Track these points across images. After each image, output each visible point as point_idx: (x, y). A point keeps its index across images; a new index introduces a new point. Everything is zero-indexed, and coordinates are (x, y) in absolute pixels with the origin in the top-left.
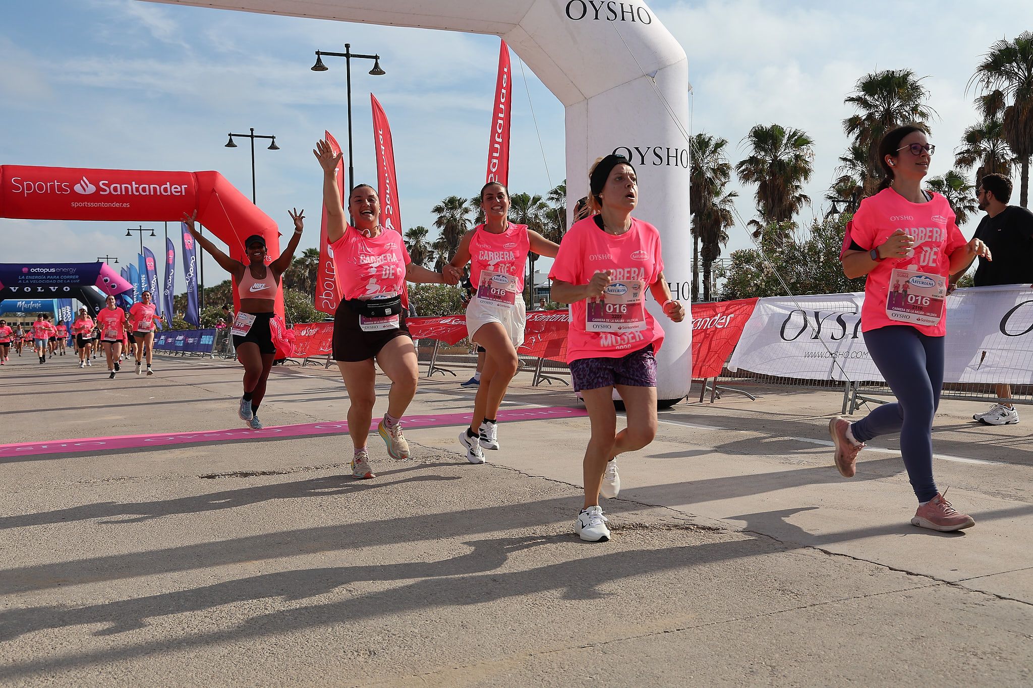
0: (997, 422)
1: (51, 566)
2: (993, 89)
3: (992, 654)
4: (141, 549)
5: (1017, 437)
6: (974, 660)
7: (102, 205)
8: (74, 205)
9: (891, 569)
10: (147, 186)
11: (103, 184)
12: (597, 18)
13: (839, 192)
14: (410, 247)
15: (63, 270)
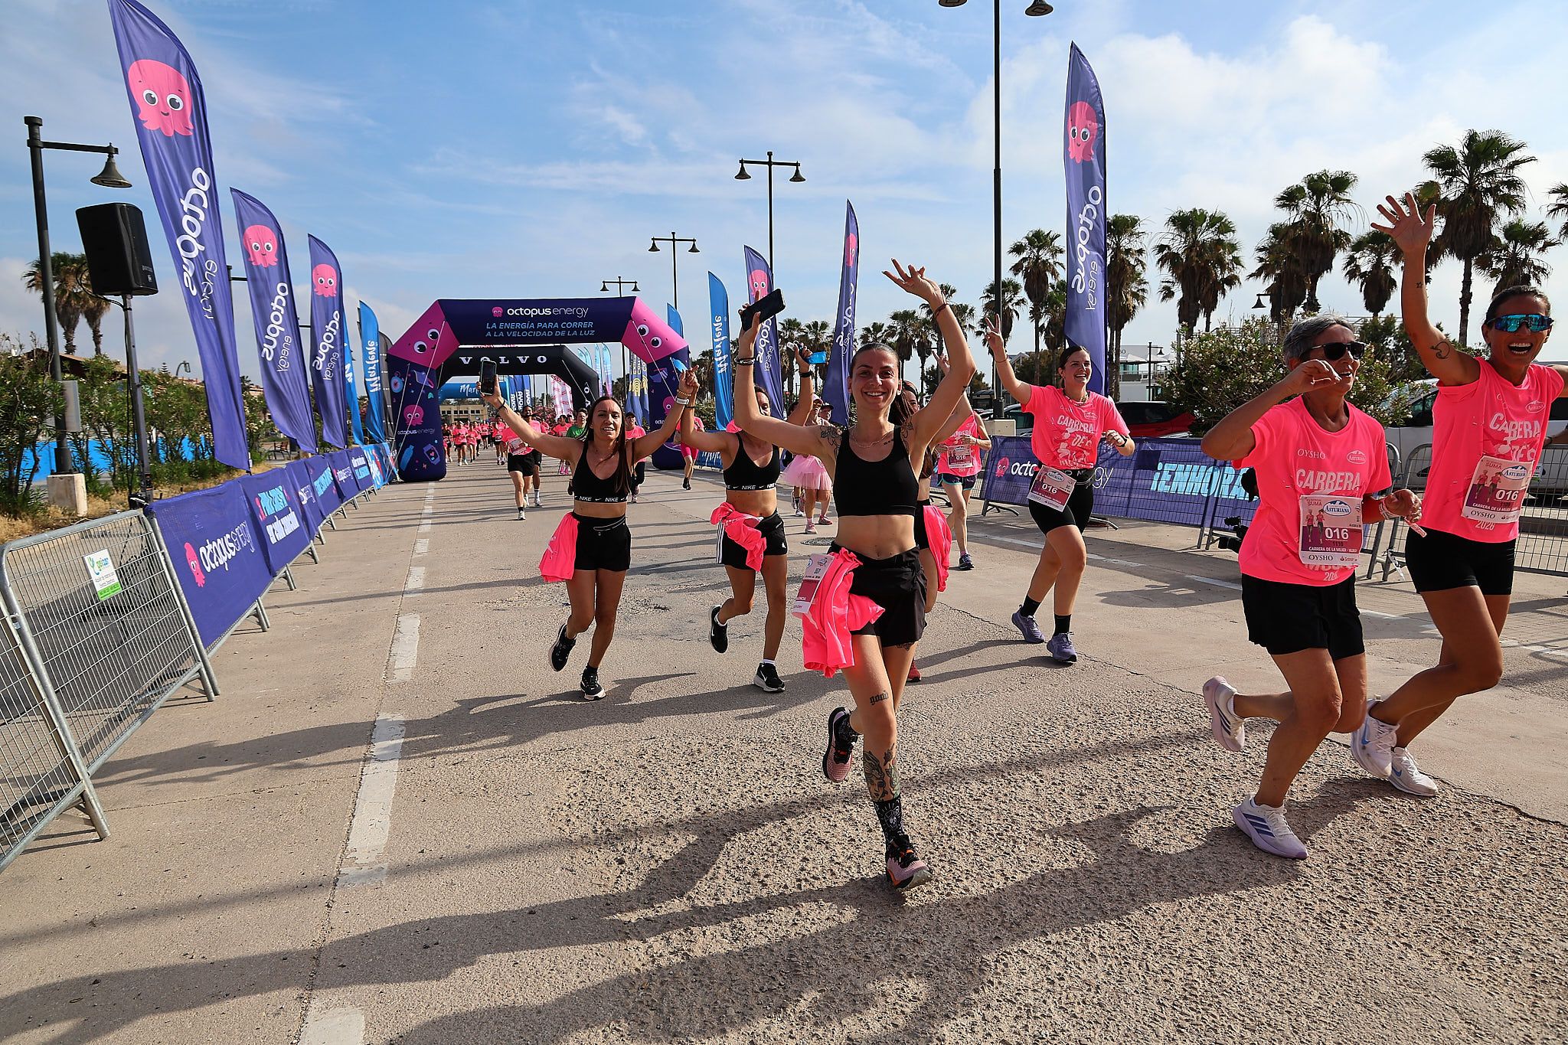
15: (566, 311)
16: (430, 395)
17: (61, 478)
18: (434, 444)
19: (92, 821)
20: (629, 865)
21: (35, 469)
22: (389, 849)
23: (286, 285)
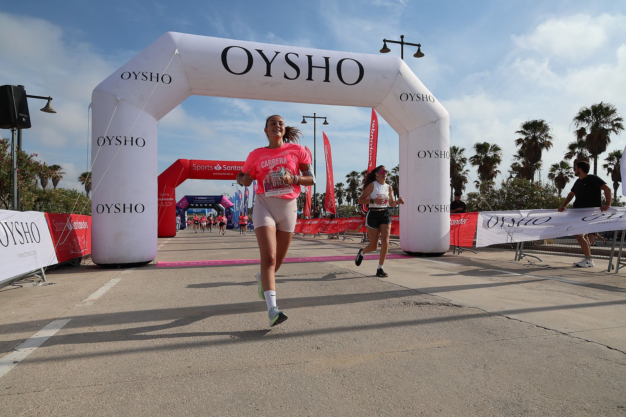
0: (584, 266)
1: (200, 307)
2: (581, 127)
3: (584, 365)
4: (233, 302)
5: (594, 273)
6: (576, 367)
7: (224, 174)
8: (214, 174)
9: (537, 326)
10: (240, 167)
11: (224, 166)
12: (412, 100)
13: (513, 169)
14: (337, 191)
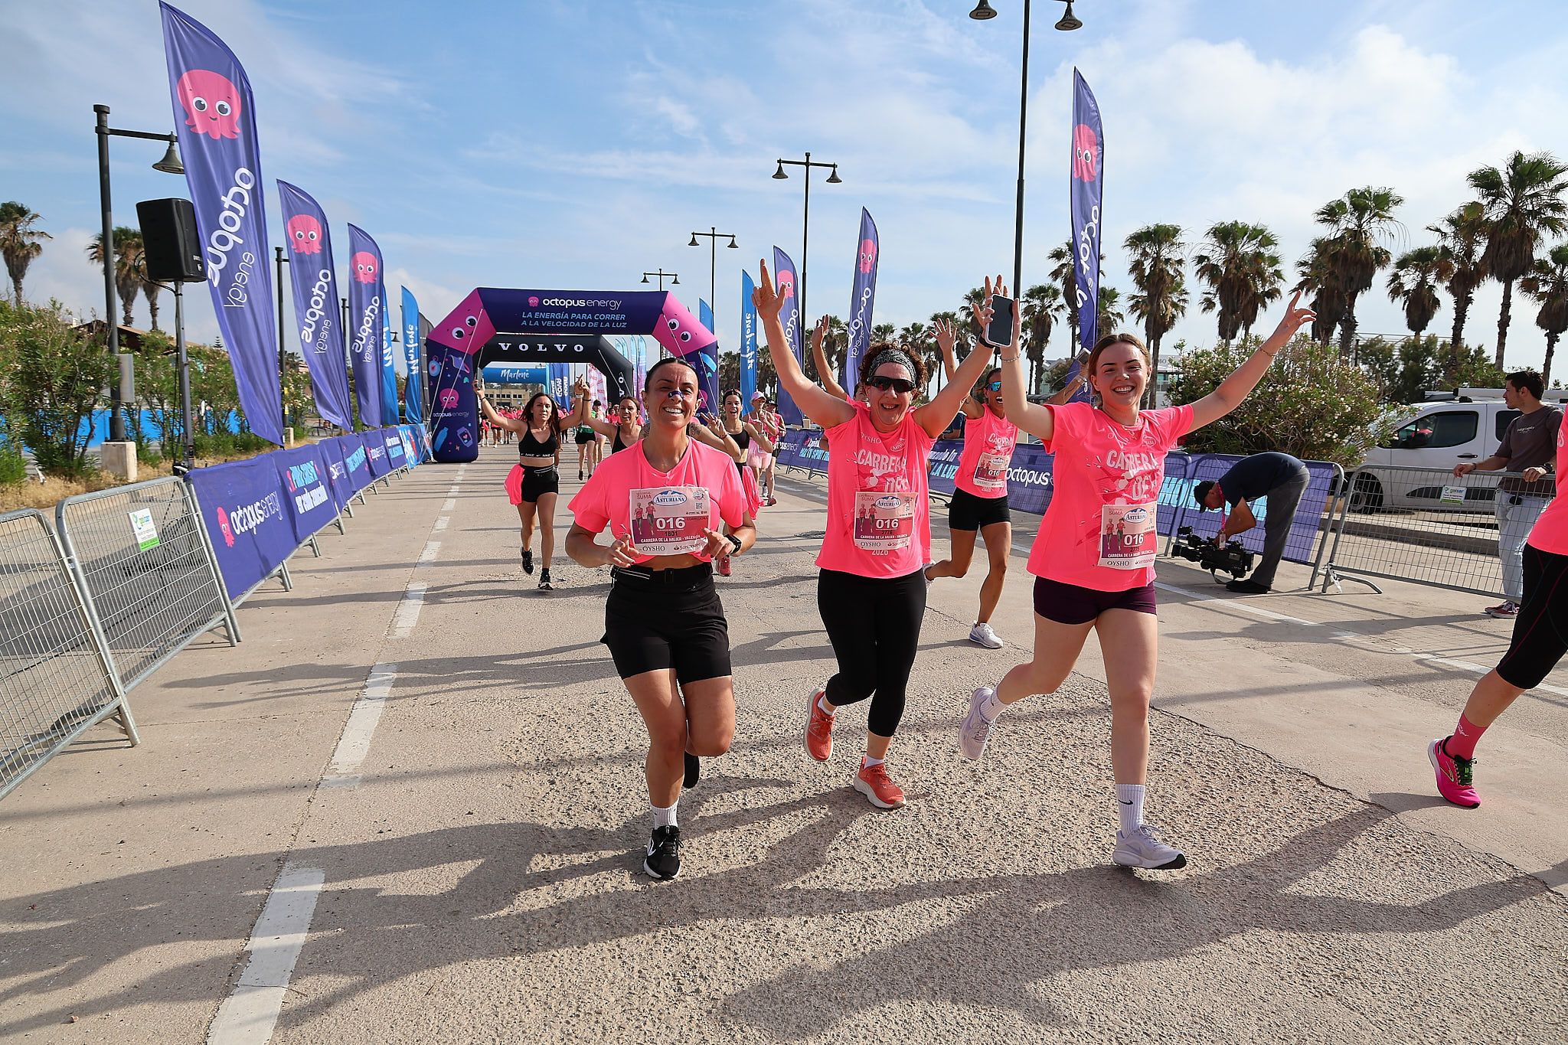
15: (599, 303)
16: (466, 380)
17: (114, 445)
18: (467, 427)
19: (126, 730)
20: (558, 786)
21: (90, 436)
22: (365, 764)
23: (329, 272)
